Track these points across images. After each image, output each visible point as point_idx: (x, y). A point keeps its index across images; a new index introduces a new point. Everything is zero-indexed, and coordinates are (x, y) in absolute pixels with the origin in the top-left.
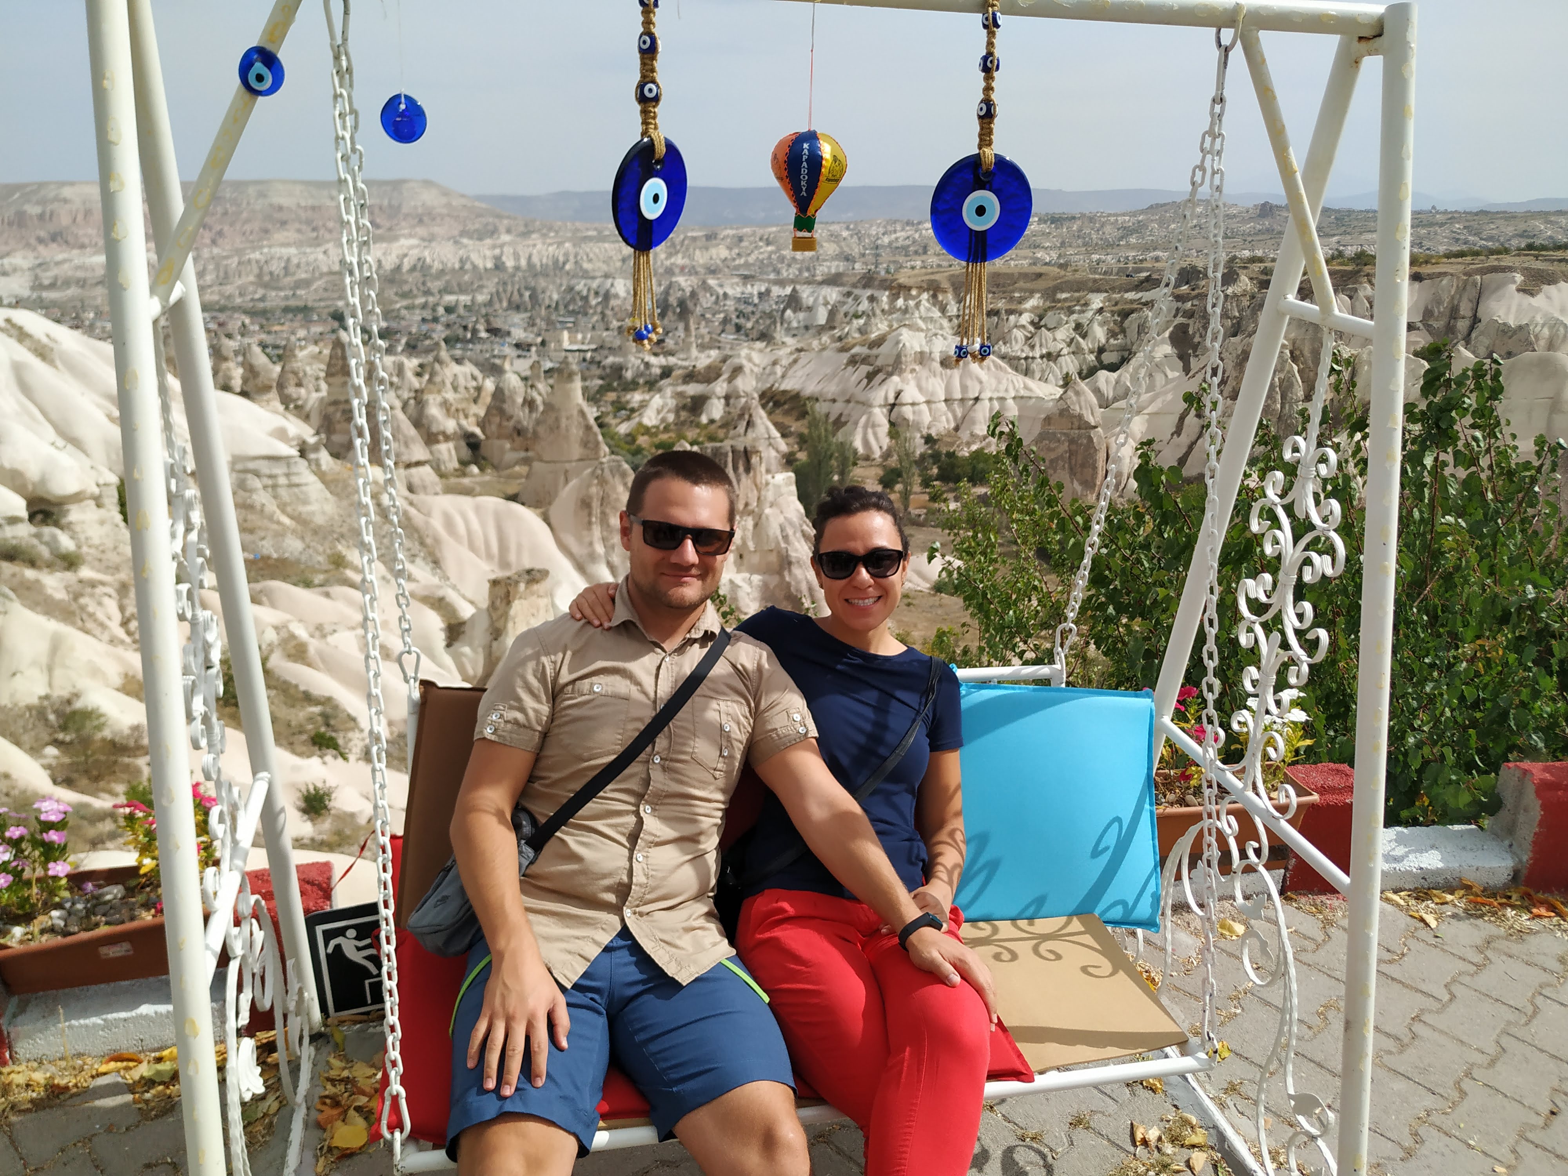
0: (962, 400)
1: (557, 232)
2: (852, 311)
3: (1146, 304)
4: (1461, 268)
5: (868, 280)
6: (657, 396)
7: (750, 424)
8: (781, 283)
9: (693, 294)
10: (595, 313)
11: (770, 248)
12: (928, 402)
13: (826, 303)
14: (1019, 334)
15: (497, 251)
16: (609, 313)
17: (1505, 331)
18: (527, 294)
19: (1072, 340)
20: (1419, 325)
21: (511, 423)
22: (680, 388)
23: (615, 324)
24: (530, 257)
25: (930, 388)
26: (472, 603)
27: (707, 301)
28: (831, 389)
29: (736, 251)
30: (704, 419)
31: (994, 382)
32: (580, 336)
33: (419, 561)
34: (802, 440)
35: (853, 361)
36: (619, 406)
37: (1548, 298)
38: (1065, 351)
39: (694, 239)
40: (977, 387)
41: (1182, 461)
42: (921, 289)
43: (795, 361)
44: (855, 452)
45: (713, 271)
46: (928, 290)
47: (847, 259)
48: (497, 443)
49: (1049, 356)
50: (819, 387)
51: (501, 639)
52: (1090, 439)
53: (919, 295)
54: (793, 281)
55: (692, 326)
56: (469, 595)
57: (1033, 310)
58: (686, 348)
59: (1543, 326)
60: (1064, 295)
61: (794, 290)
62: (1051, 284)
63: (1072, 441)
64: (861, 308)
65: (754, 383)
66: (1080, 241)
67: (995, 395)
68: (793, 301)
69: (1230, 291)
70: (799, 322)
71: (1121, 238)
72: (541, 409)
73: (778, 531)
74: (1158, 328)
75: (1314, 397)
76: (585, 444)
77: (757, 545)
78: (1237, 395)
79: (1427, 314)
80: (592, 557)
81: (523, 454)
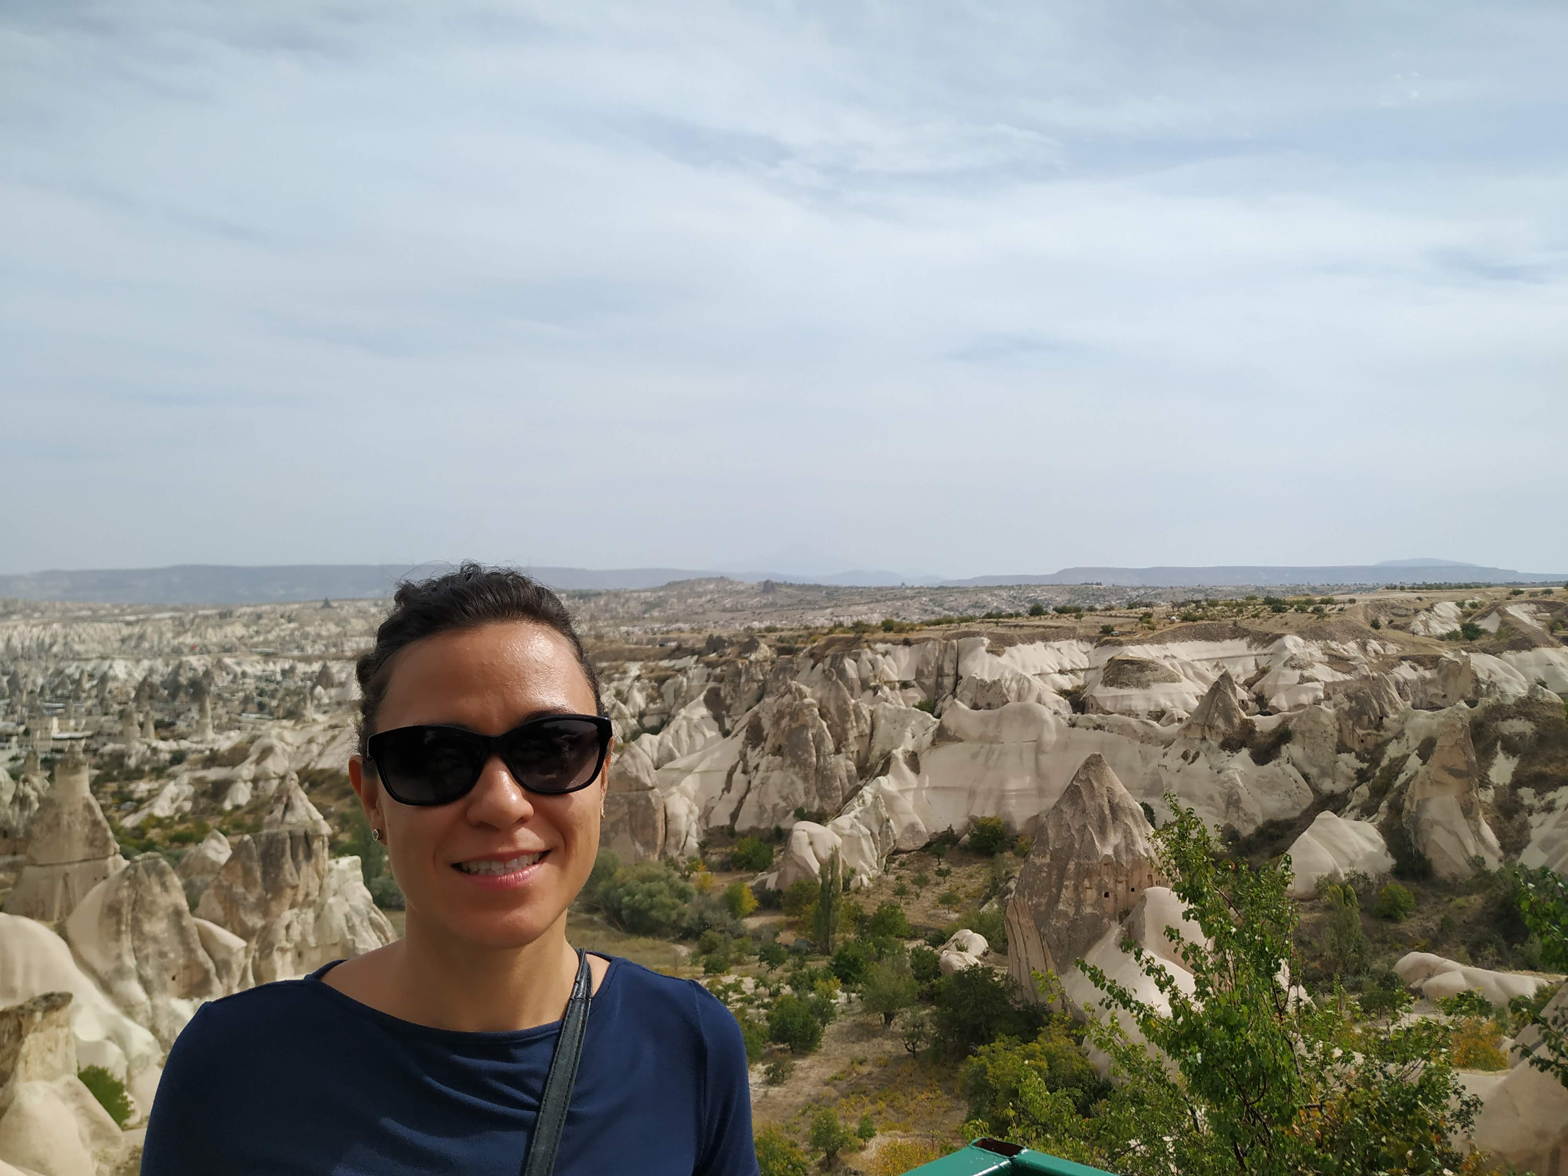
1: (42, 613)
3: (679, 671)
4: (940, 633)
6: (171, 783)
7: (288, 807)
8: (308, 660)
9: (207, 674)
10: (89, 697)
11: (292, 625)
16: (107, 696)
17: (983, 686)
18: (5, 679)
20: (914, 683)
22: (199, 774)
23: (116, 707)
27: (223, 680)
29: (254, 628)
30: (228, 806)
32: (72, 723)
34: (345, 820)
36: (123, 798)
37: (1012, 657)
39: (206, 617)
41: (734, 816)
43: (334, 738)
45: (228, 650)
52: (648, 800)
54: (320, 658)
55: (208, 706)
58: (201, 730)
59: (1011, 681)
60: (603, 665)
61: (325, 667)
63: (631, 803)
65: (287, 763)
66: (608, 615)
68: (324, 679)
69: (753, 657)
70: (330, 698)
71: (645, 612)
72: (36, 806)
73: (343, 923)
74: (693, 692)
75: (843, 750)
76: (91, 842)
77: (318, 939)
78: (778, 751)
79: (919, 673)
80: (121, 972)
81: (9, 859)
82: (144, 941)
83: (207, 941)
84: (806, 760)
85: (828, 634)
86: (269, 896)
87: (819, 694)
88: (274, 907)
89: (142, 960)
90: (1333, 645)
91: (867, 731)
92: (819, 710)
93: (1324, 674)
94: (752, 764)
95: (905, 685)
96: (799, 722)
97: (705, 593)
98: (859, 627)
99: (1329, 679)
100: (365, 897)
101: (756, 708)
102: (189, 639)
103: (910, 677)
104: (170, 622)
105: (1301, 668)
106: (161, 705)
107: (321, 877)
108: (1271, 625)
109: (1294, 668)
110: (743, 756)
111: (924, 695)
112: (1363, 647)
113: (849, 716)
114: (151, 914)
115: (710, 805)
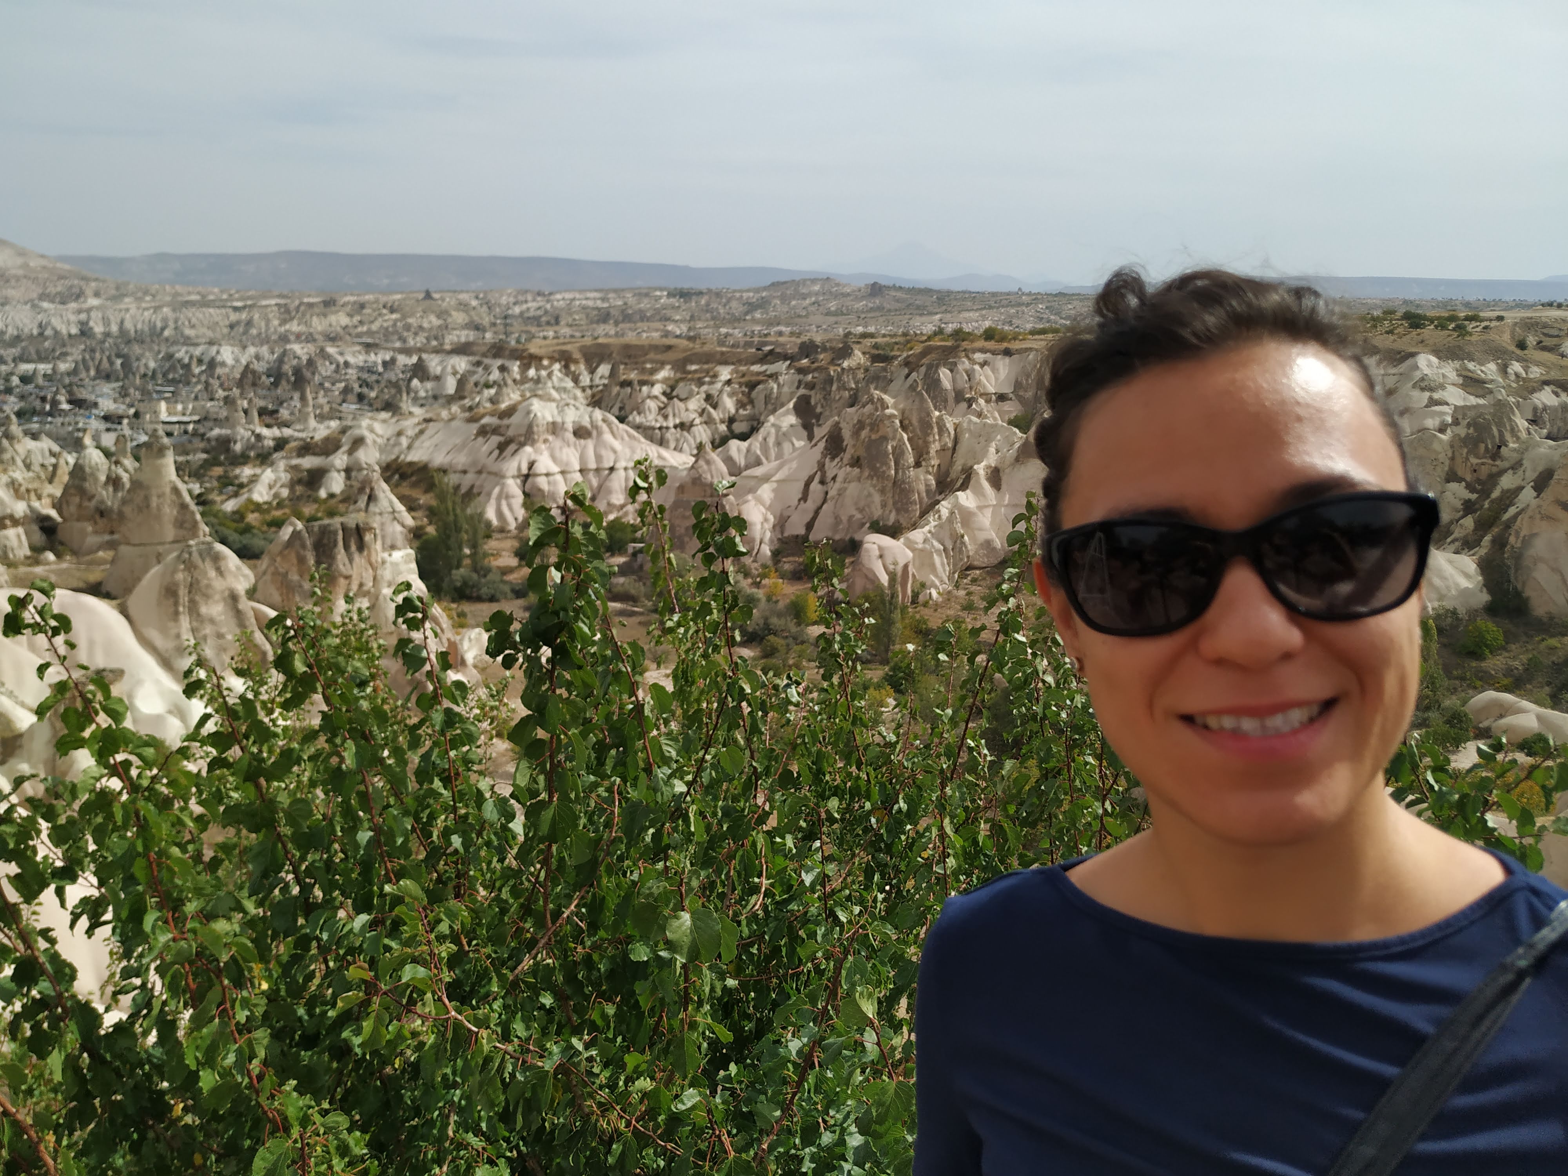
0: (598, 470)
1: (154, 296)
2: (482, 381)
3: (771, 376)
4: (1044, 343)
5: (497, 350)
6: (269, 470)
7: (371, 498)
8: (408, 352)
9: (311, 362)
10: (199, 382)
11: (394, 316)
12: (563, 473)
13: (455, 373)
14: (652, 404)
15: (83, 316)
16: (215, 383)
18: (119, 362)
19: (704, 410)
20: (1011, 395)
21: (92, 504)
22: (295, 462)
23: (221, 393)
24: (122, 322)
25: (564, 457)
27: (325, 369)
28: (461, 460)
29: (357, 318)
30: (323, 494)
31: (628, 451)
32: (180, 407)
34: (432, 513)
35: (483, 432)
36: (226, 482)
38: (698, 421)
39: (311, 305)
40: (612, 457)
41: (810, 526)
42: (553, 359)
43: (422, 432)
44: (488, 524)
45: (333, 339)
46: (559, 361)
47: (477, 328)
48: (78, 525)
49: (682, 426)
50: (448, 459)
53: (551, 366)
54: (420, 350)
55: (309, 396)
57: (665, 381)
58: (303, 418)
60: (694, 367)
61: (420, 359)
62: (681, 356)
64: (492, 378)
65: (378, 455)
66: (708, 315)
67: (629, 464)
68: (420, 371)
69: (846, 364)
70: (426, 392)
71: (747, 313)
72: (129, 487)
74: (783, 399)
75: (923, 464)
76: (179, 524)
78: (856, 462)
79: (1018, 385)
81: (107, 537)
84: (884, 472)
85: (926, 341)
87: (902, 406)
90: (1471, 365)
91: (950, 445)
92: (901, 421)
93: (1455, 396)
94: (830, 473)
95: (1002, 398)
96: (880, 434)
97: (809, 295)
98: (960, 335)
99: (1460, 403)
101: (837, 418)
102: (294, 327)
103: (1007, 390)
104: (277, 309)
105: (1431, 390)
106: (264, 392)
108: (1404, 344)
109: (1423, 389)
110: (822, 465)
111: (1020, 407)
112: (1503, 370)
113: (932, 429)
115: (786, 514)
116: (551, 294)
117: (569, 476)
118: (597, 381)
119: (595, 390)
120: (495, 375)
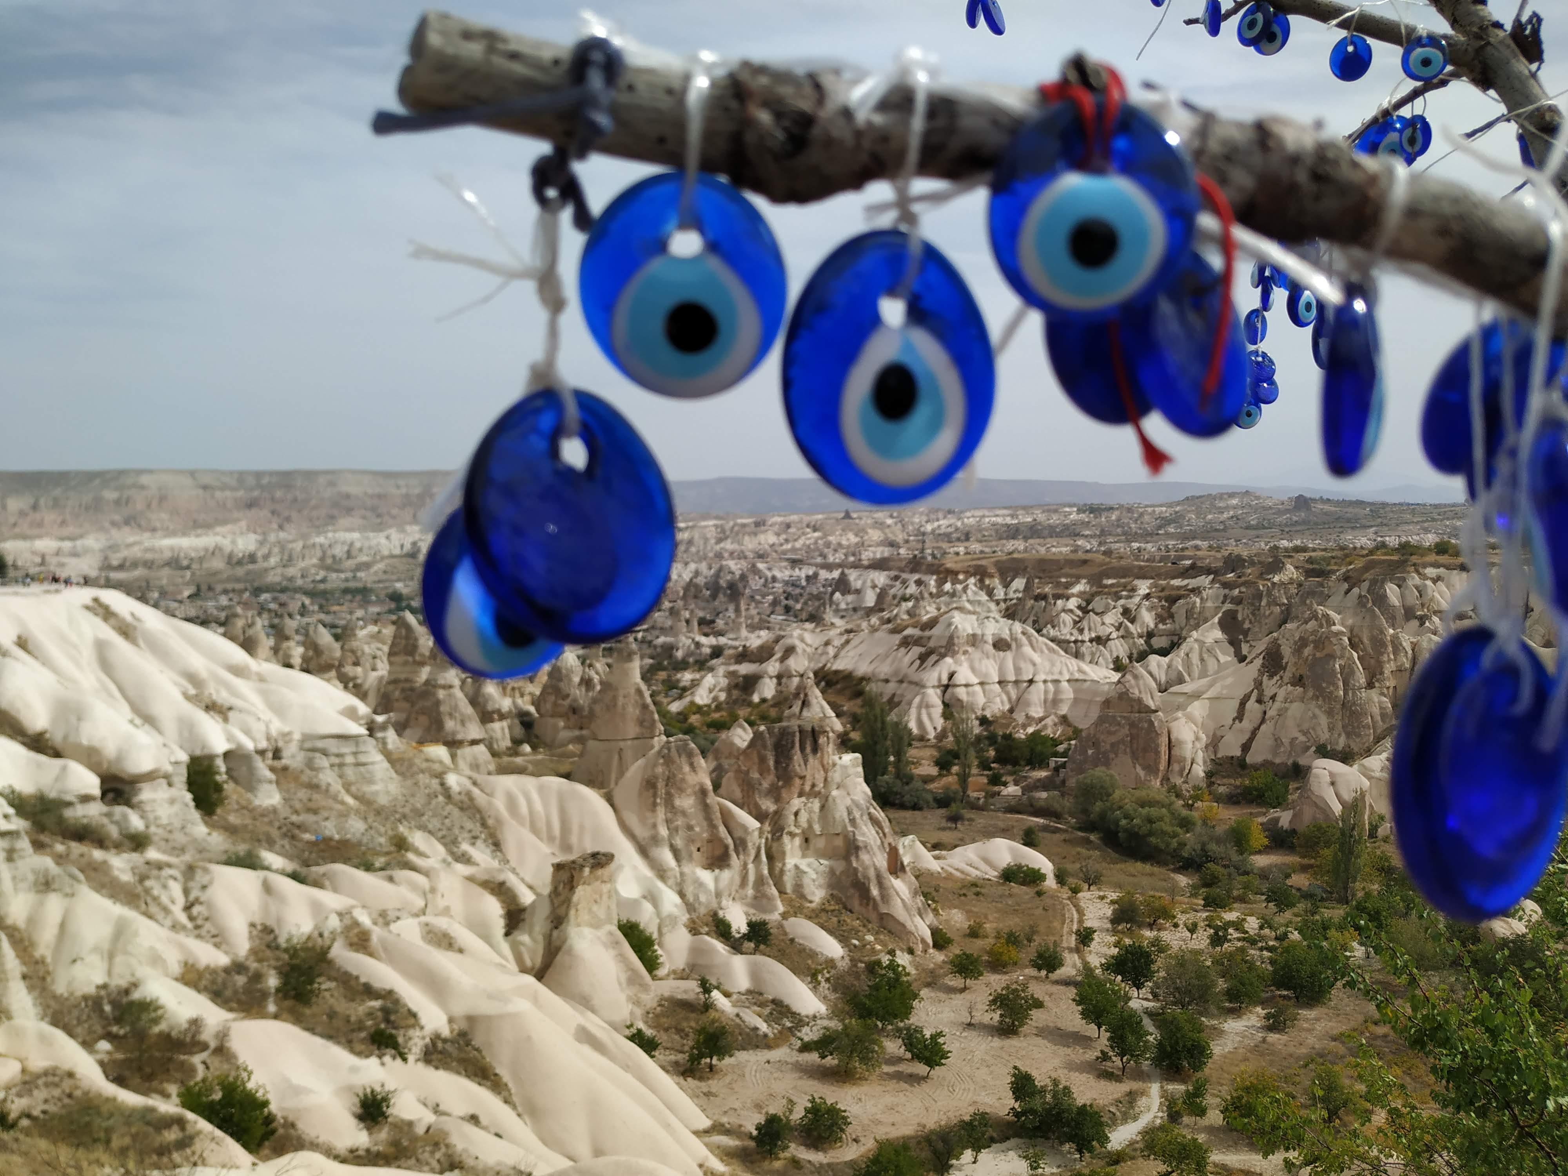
0: (1016, 682)
2: (900, 593)
3: (1193, 590)
5: (915, 564)
6: (710, 675)
7: (805, 704)
8: (829, 567)
9: (743, 577)
11: (817, 534)
12: (982, 684)
13: (874, 587)
14: (1067, 618)
19: (1121, 624)
21: (567, 703)
22: (733, 668)
25: (984, 670)
26: (531, 887)
27: (756, 583)
28: (885, 669)
29: (784, 536)
30: (756, 698)
31: (1047, 665)
33: (479, 843)
34: (856, 720)
35: (905, 643)
36: (671, 685)
38: (1115, 635)
39: (743, 526)
41: (1246, 747)
42: (968, 574)
43: (847, 642)
44: (910, 732)
45: (761, 556)
46: (974, 575)
47: (892, 545)
48: (551, 721)
49: (1099, 640)
50: (872, 668)
51: (563, 927)
52: (1151, 723)
53: (966, 580)
54: (839, 566)
55: (743, 607)
56: (528, 879)
57: (1080, 595)
58: (736, 628)
60: (1110, 582)
61: (843, 573)
62: (1096, 570)
63: (1132, 725)
64: (909, 591)
65: (806, 663)
66: (1119, 530)
67: (1049, 678)
68: (842, 585)
69: (1276, 579)
70: (847, 604)
71: (1160, 527)
72: (598, 688)
73: (845, 814)
74: (1208, 614)
75: (1377, 685)
76: (641, 723)
77: (823, 828)
78: (1298, 681)
80: (655, 840)
81: (577, 733)
82: (675, 814)
83: (727, 819)
84: (1331, 693)
85: (1367, 555)
86: (780, 783)
87: (1350, 622)
88: (784, 794)
89: (673, 830)
91: (1407, 666)
92: (1349, 639)
94: (1268, 693)
96: (1325, 652)
97: (1227, 508)
98: (1406, 549)
100: (865, 793)
101: (1275, 634)
102: (728, 545)
104: (713, 529)
106: (703, 604)
107: (826, 771)
110: (1258, 684)
113: (1386, 647)
114: (681, 790)
115: (1219, 733)
116: (962, 512)
117: (987, 687)
118: (1011, 595)
119: (1009, 603)
120: (912, 589)
